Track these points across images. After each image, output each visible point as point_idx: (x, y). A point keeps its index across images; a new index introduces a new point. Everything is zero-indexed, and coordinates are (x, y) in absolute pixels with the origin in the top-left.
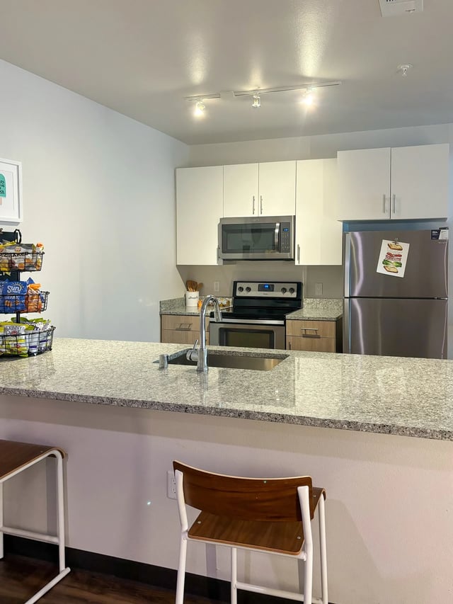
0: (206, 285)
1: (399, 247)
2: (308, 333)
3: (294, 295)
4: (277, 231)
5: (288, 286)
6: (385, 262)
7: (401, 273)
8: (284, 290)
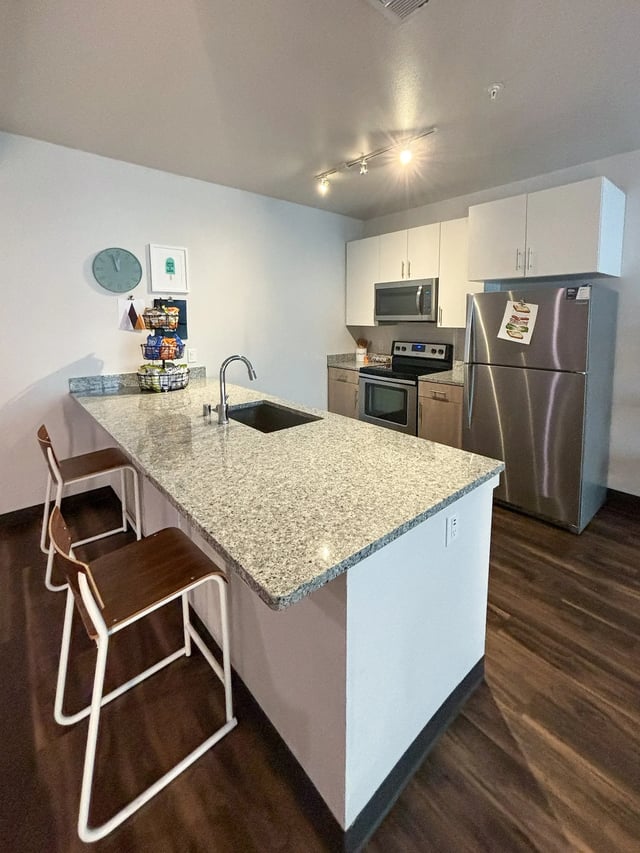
0: (374, 344)
1: (525, 309)
2: (438, 395)
3: (442, 357)
4: (419, 293)
5: (438, 347)
6: (509, 327)
7: (526, 339)
8: (434, 351)
